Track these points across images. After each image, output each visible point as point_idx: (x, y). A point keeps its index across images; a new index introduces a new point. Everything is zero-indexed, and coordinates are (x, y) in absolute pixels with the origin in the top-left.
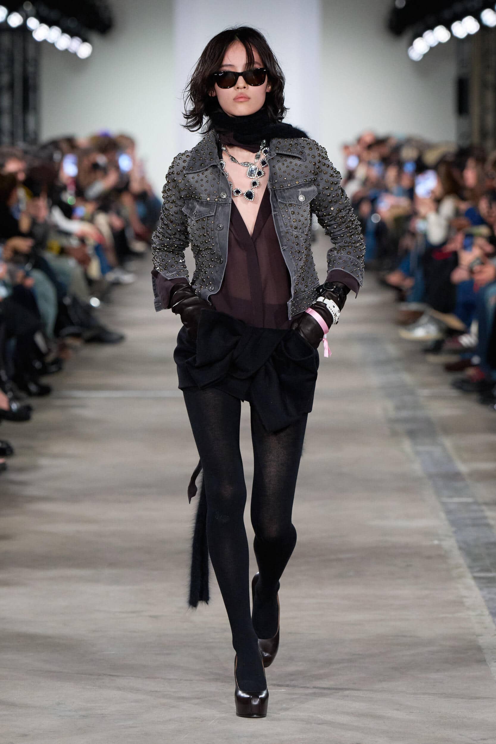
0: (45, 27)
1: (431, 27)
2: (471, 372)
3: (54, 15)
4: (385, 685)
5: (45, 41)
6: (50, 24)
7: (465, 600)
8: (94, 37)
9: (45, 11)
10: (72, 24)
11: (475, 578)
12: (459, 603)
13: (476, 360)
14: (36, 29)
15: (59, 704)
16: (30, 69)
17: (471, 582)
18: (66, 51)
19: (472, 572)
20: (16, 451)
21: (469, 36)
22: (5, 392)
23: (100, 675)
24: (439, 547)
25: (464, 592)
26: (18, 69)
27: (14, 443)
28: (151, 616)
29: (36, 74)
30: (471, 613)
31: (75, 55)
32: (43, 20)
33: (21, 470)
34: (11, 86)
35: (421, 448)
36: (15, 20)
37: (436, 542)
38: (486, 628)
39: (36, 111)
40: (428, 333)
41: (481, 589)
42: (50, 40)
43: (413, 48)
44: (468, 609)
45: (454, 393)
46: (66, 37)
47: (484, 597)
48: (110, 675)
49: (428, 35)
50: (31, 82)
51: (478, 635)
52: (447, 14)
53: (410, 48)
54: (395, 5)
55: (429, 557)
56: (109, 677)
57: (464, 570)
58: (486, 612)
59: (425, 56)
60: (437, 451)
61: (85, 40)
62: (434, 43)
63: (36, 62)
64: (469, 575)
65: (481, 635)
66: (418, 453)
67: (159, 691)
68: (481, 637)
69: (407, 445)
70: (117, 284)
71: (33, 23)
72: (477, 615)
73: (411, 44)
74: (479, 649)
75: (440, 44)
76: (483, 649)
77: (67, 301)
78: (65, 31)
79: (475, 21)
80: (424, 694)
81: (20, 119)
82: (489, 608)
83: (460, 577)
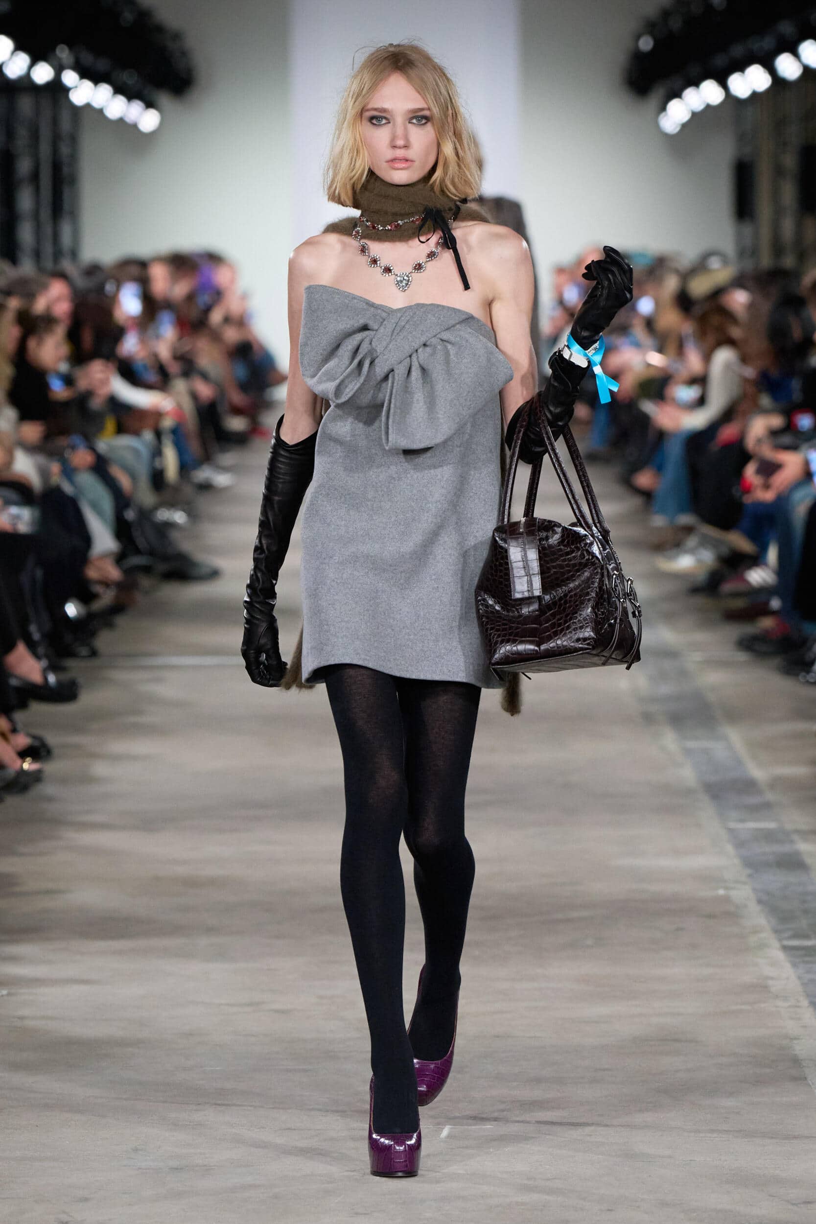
0: (87, 84)
1: (696, 83)
2: (767, 623)
3: (102, 65)
4: (648, 1117)
5: (88, 106)
6: (96, 78)
7: (770, 982)
8: (164, 99)
9: (87, 58)
10: (129, 78)
11: (785, 948)
12: (761, 988)
13: (775, 603)
14: (76, 87)
15: (136, 1150)
16: (65, 150)
17: (780, 955)
18: (121, 121)
19: (780, 940)
20: (56, 752)
21: (755, 95)
22: (38, 657)
23: (199, 1104)
24: (727, 899)
25: (768, 971)
26: (45, 149)
27: (52, 739)
28: (277, 1011)
29: (74, 158)
30: (780, 1003)
31: (134, 127)
32: (85, 73)
33: (64, 780)
34: (35, 177)
35: (691, 744)
36: (43, 74)
37: (721, 892)
38: (805, 1027)
39: (74, 216)
40: (699, 561)
41: (794, 965)
42: (96, 104)
43: (666, 115)
44: (777, 997)
45: (742, 656)
46: (121, 100)
47: (799, 978)
48: (216, 1104)
49: (690, 94)
50: (66, 170)
51: (792, 1039)
52: (720, 61)
53: (663, 114)
54: (637, 48)
55: (711, 916)
56: (214, 1106)
57: (767, 936)
58: (805, 1003)
59: (684, 126)
60: (718, 750)
61: (149, 104)
62: (699, 106)
63: (74, 140)
64: (776, 944)
65: (798, 1039)
66: (688, 752)
67: (293, 1128)
68: (795, 1042)
69: (670, 739)
70: (206, 487)
71: (70, 78)
72: (790, 1007)
73: (663, 108)
74: (796, 1061)
75: (708, 107)
76: (801, 1060)
77: (130, 515)
78: (118, 90)
79: (765, 72)
80: (712, 1131)
81: (48, 229)
82: (808, 995)
83: (762, 946)
